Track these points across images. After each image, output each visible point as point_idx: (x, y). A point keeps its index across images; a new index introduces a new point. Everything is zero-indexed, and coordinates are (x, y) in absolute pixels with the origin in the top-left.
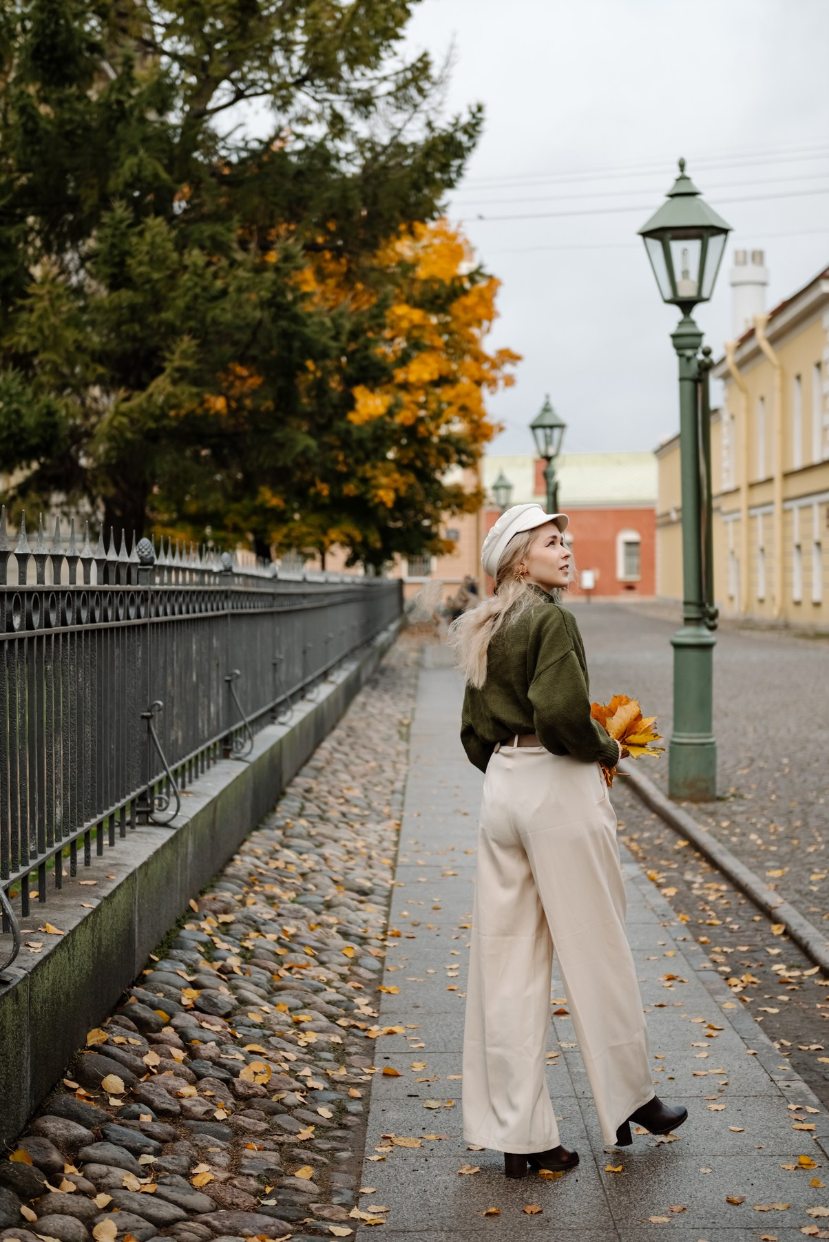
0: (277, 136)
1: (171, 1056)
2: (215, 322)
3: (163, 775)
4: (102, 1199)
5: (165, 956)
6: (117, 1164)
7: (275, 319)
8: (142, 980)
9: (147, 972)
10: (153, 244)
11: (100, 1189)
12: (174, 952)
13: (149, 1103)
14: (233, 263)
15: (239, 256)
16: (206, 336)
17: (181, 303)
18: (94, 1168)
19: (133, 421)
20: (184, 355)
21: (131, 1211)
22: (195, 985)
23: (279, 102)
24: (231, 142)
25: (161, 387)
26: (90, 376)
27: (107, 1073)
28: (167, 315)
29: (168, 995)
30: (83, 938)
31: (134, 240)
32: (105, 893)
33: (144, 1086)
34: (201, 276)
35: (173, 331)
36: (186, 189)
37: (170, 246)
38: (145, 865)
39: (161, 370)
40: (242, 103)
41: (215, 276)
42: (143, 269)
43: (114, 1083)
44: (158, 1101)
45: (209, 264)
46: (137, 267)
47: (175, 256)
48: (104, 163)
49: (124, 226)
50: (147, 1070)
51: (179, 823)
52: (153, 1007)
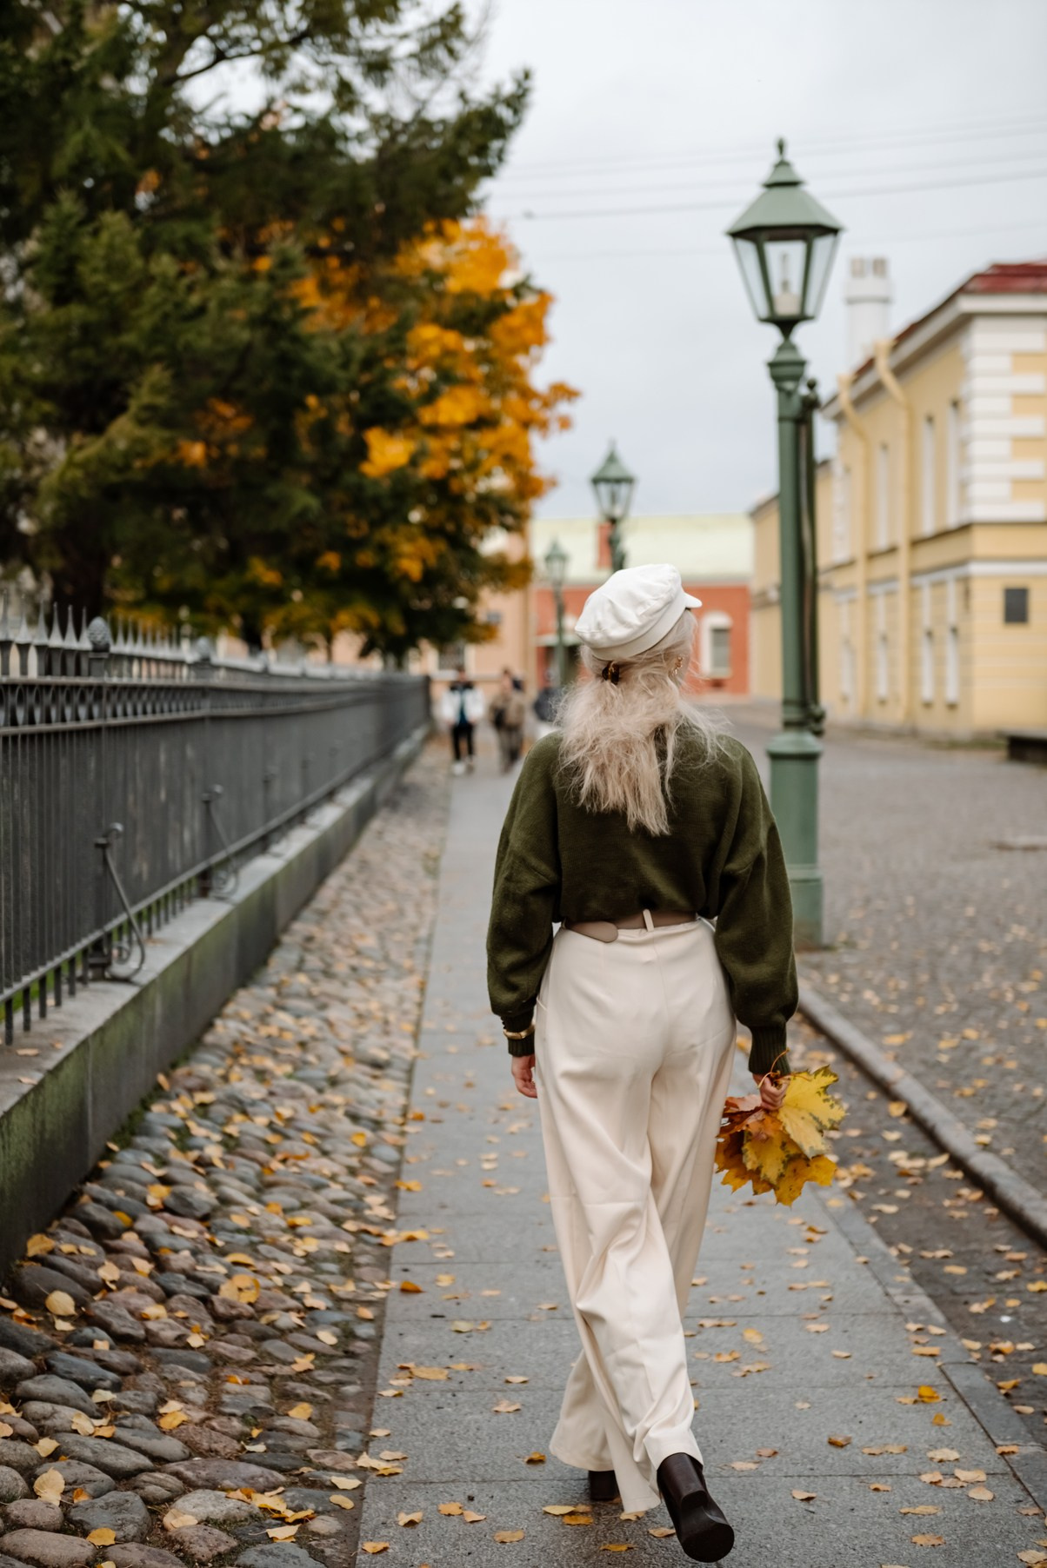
0: (268, 110)
1: (133, 1268)
2: (188, 347)
3: (122, 918)
4: (46, 1446)
5: (126, 1145)
6: (65, 1401)
7: (270, 341)
8: (97, 1175)
9: (105, 1165)
10: (111, 247)
11: (43, 1432)
12: (140, 1140)
13: (106, 1327)
14: (214, 274)
15: (221, 264)
16: (182, 364)
17: (147, 323)
18: (35, 1407)
19: (88, 475)
20: (156, 390)
21: (82, 1460)
22: (165, 1181)
23: (271, 66)
24: (210, 116)
25: (123, 431)
26: (33, 415)
27: (52, 1290)
28: (129, 338)
29: (130, 1193)
30: (22, 1121)
31: (87, 241)
32: (50, 1064)
33: (99, 1305)
34: (172, 289)
35: (137, 360)
36: (151, 178)
37: (132, 250)
38: (101, 1031)
39: (122, 409)
40: (223, 67)
41: (190, 289)
42: (98, 278)
43: (62, 1302)
44: (117, 1325)
45: (182, 274)
46: (91, 275)
47: (138, 263)
48: (45, 141)
49: (72, 223)
50: (103, 1287)
51: (144, 978)
52: (112, 1207)
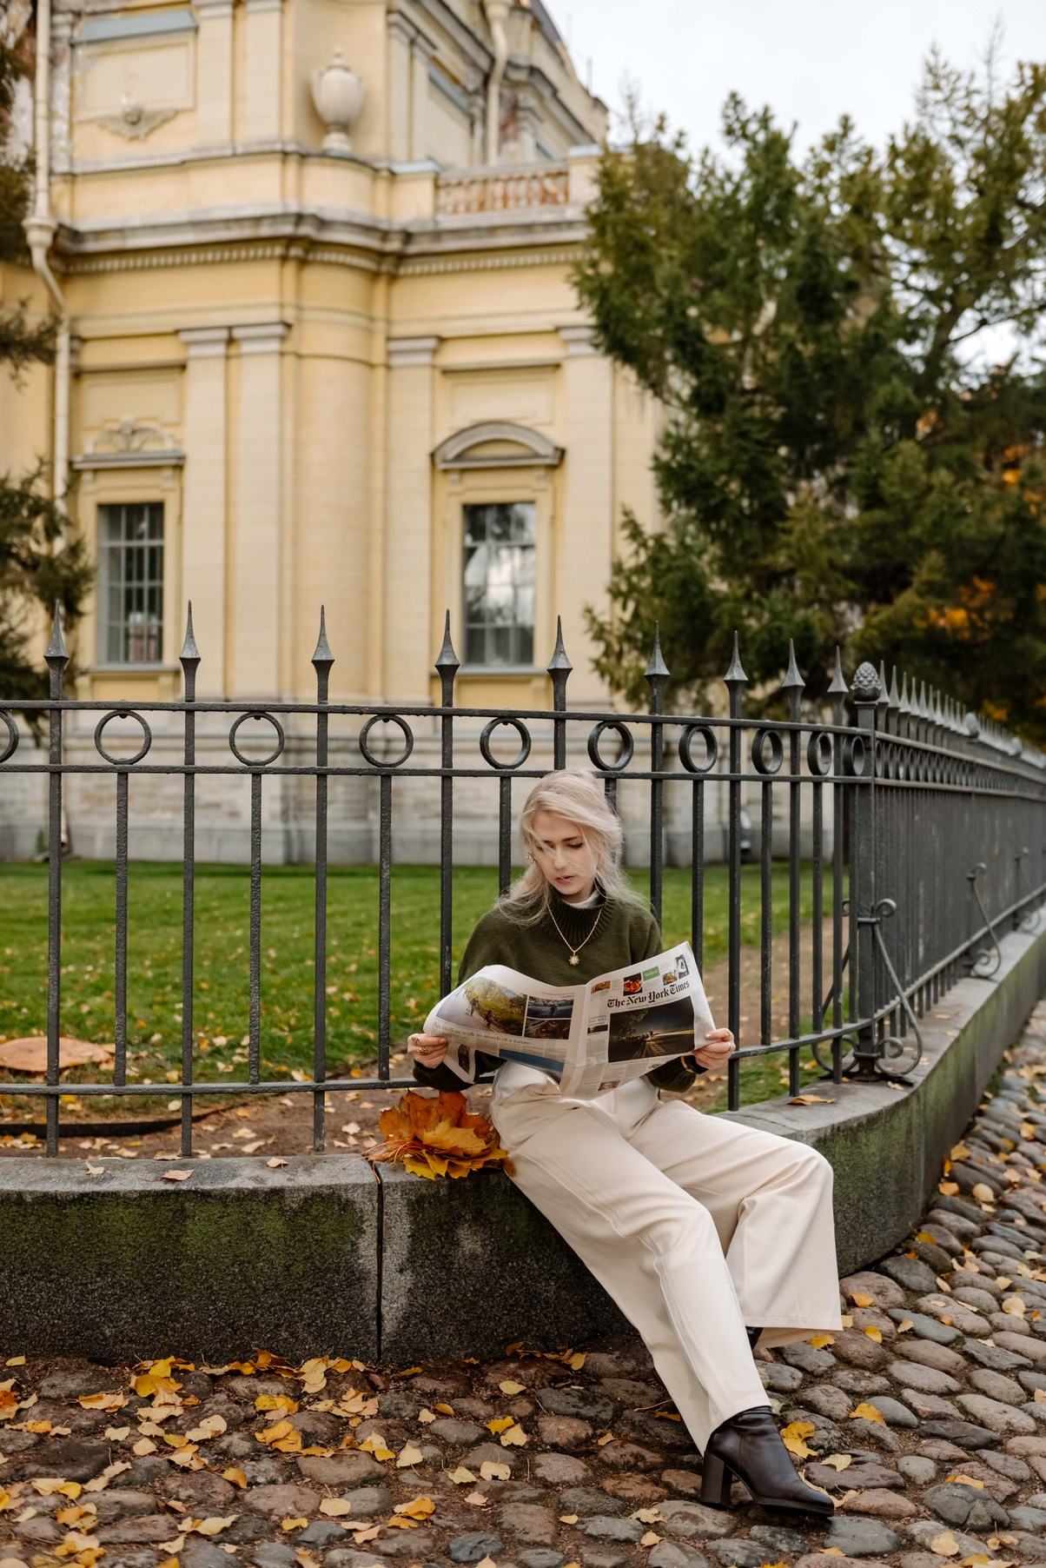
0: (1015, 358)
1: (1026, 1175)
2: (960, 538)
3: (984, 930)
4: (1003, 1282)
5: (996, 1095)
6: (1008, 1254)
7: (1019, 533)
8: (981, 1113)
9: (984, 1107)
10: (904, 467)
11: (998, 1273)
12: (1004, 1093)
13: (1019, 1211)
14: (978, 481)
15: (984, 475)
16: (953, 549)
17: (928, 520)
18: (989, 1255)
19: (883, 633)
20: (932, 570)
21: (1032, 1293)
22: (1029, 1121)
23: (1023, 328)
24: (970, 369)
25: (907, 599)
26: (841, 592)
27: (977, 1182)
28: (916, 531)
29: (1008, 1126)
30: (951, 1060)
31: (887, 462)
32: (962, 1023)
33: (1009, 1195)
34: (948, 494)
35: (920, 547)
36: (933, 416)
37: (919, 467)
38: (983, 1009)
39: (905, 585)
40: (985, 331)
41: (961, 493)
42: (895, 490)
43: (984, 1191)
44: (1026, 1210)
45: (956, 483)
46: (889, 488)
47: (923, 477)
48: (856, 393)
49: (878, 451)
50: (1009, 1185)
51: (1001, 976)
52: (1000, 1135)
